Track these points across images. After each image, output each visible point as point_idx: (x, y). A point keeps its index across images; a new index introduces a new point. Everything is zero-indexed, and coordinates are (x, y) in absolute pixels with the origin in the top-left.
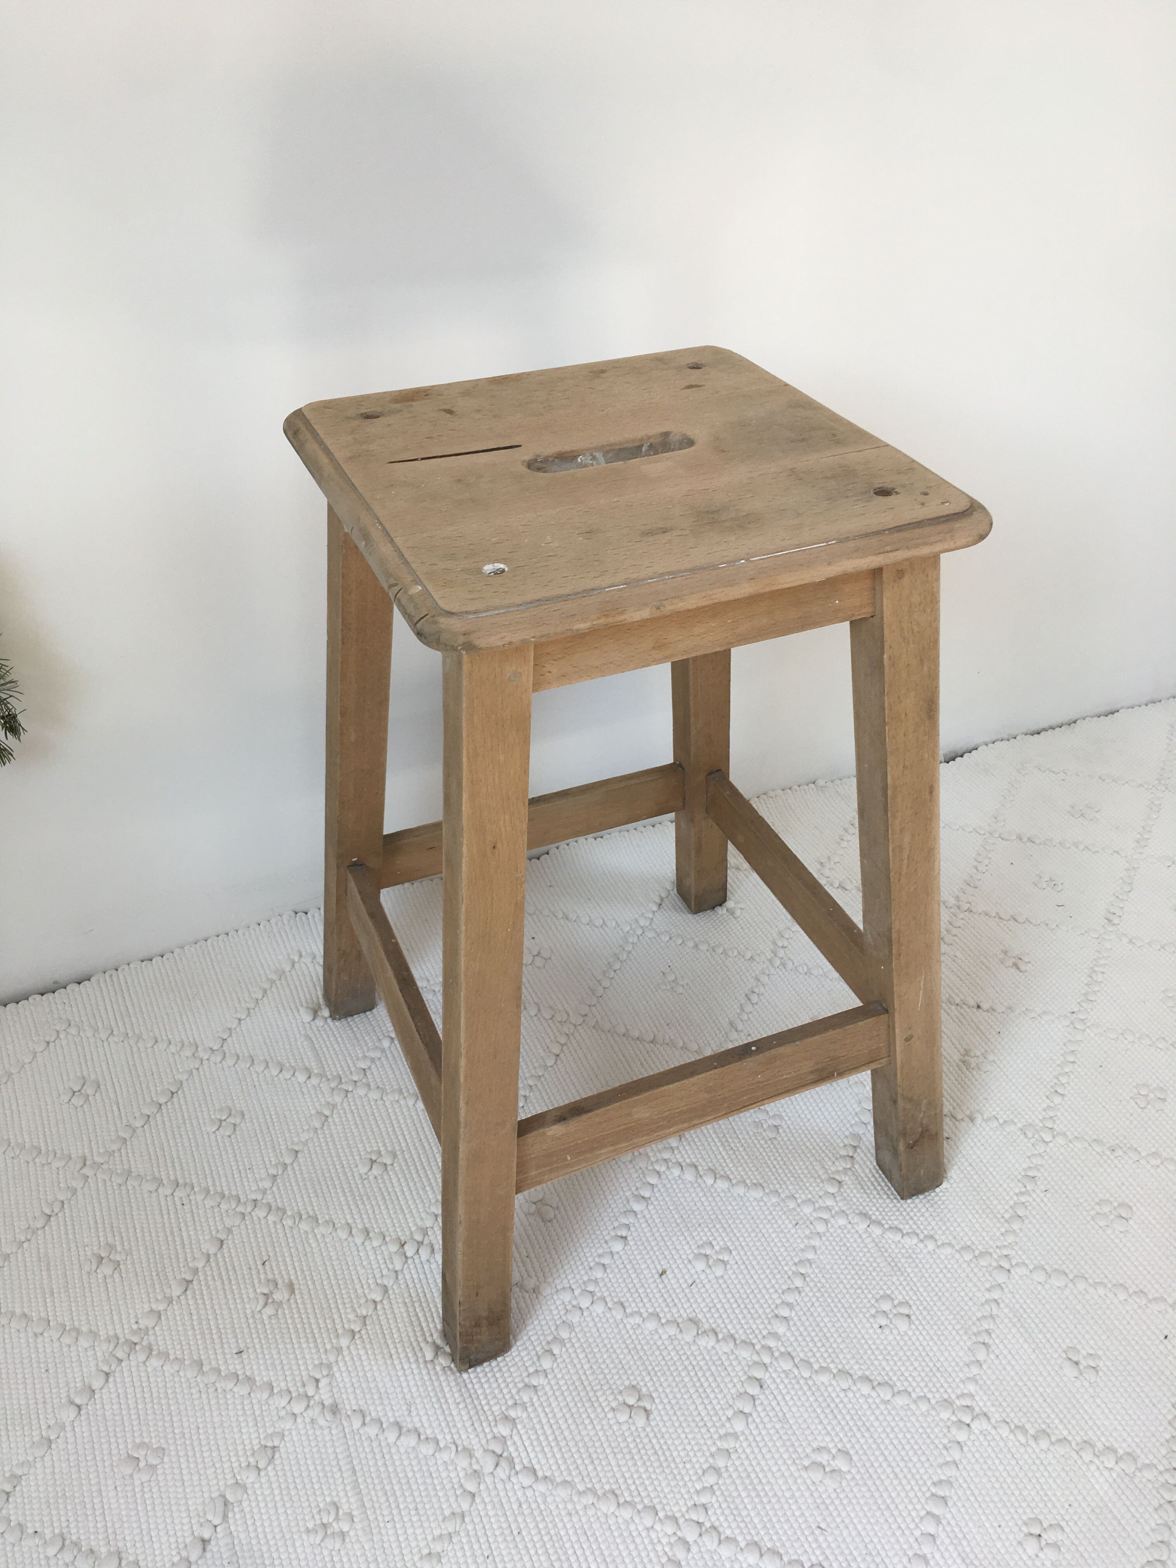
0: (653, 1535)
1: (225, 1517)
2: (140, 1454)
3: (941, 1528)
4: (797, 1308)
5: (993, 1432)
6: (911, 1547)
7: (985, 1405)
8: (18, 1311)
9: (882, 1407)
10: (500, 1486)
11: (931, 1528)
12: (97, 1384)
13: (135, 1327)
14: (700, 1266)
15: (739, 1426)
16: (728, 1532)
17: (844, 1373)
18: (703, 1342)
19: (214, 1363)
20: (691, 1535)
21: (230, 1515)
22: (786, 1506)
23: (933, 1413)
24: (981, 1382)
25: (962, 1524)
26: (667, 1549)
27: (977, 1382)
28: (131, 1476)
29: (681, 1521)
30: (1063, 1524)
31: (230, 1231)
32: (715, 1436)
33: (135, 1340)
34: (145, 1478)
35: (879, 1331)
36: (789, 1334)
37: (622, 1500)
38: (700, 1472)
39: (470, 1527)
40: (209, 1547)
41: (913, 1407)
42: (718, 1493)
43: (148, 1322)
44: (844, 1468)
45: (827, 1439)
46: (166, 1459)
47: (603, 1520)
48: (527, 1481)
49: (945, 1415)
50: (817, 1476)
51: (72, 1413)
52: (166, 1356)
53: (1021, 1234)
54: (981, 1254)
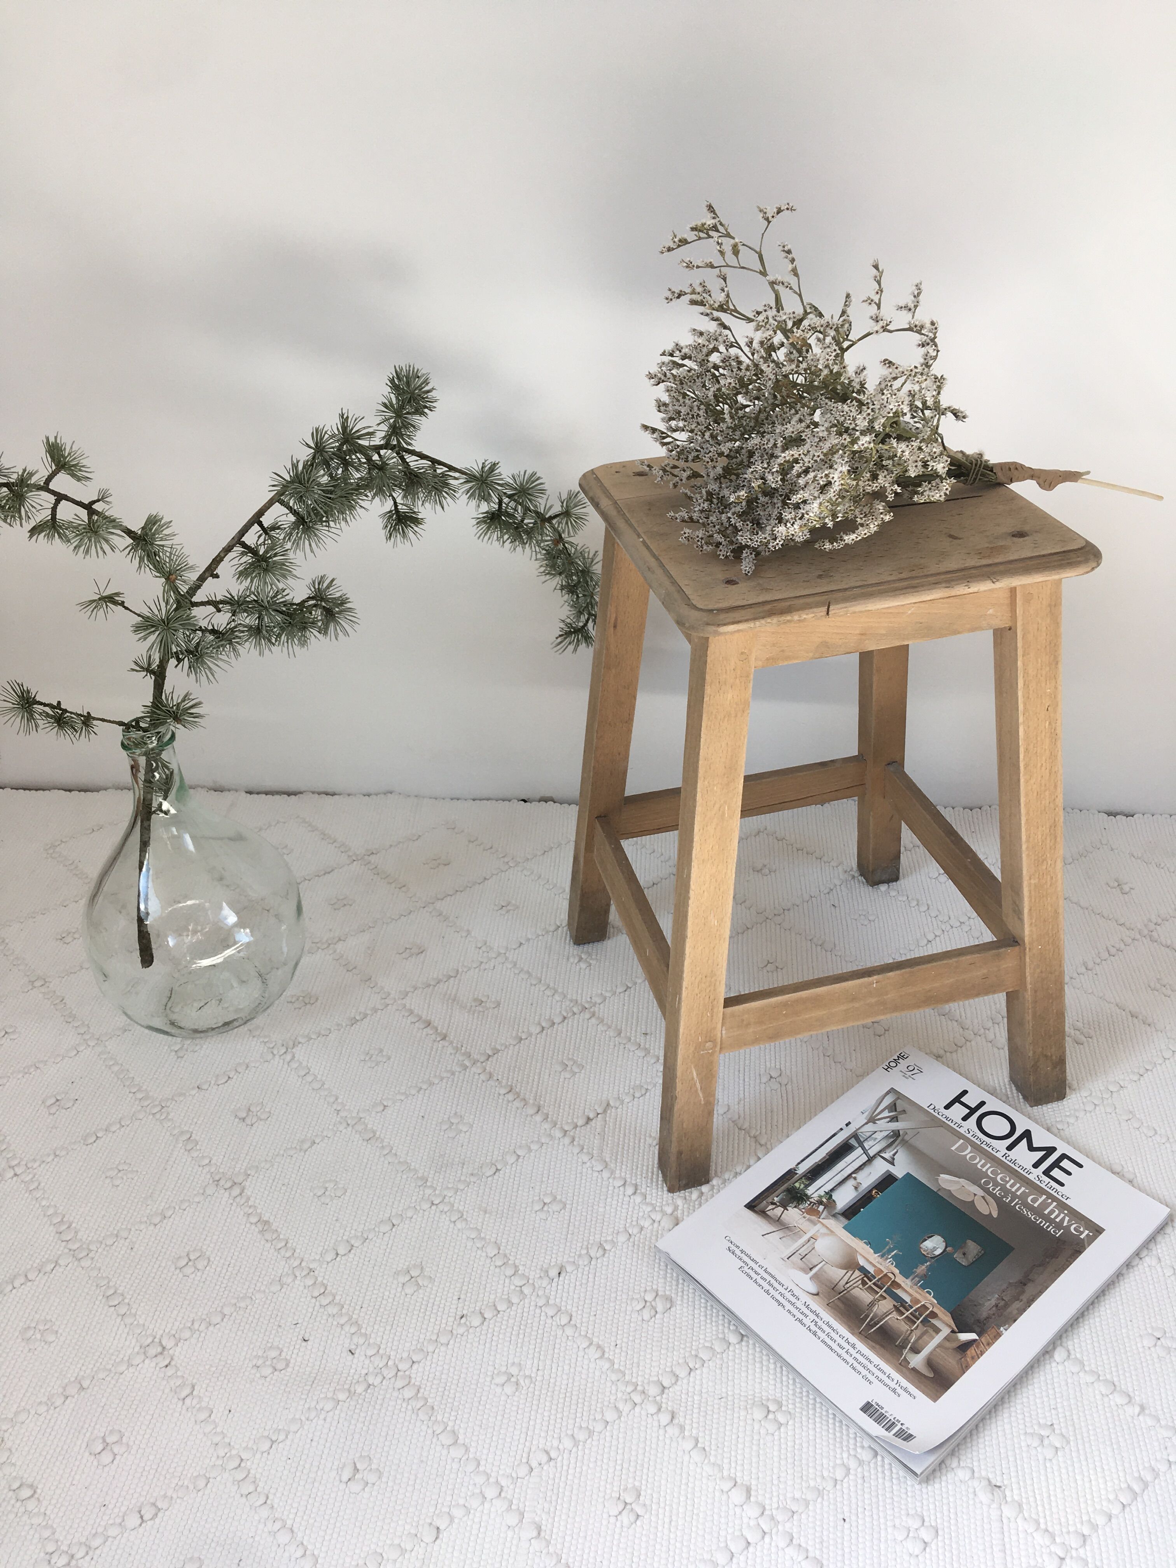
1: (605, 1111)
2: (570, 1063)
8: (525, 969)
12: (557, 1021)
13: (589, 1000)
19: (628, 1034)
21: (609, 1111)
28: (561, 1072)
33: (587, 1006)
34: (568, 1076)
40: (591, 1123)
43: (598, 1000)
46: (583, 1071)
51: (538, 1029)
52: (602, 1021)
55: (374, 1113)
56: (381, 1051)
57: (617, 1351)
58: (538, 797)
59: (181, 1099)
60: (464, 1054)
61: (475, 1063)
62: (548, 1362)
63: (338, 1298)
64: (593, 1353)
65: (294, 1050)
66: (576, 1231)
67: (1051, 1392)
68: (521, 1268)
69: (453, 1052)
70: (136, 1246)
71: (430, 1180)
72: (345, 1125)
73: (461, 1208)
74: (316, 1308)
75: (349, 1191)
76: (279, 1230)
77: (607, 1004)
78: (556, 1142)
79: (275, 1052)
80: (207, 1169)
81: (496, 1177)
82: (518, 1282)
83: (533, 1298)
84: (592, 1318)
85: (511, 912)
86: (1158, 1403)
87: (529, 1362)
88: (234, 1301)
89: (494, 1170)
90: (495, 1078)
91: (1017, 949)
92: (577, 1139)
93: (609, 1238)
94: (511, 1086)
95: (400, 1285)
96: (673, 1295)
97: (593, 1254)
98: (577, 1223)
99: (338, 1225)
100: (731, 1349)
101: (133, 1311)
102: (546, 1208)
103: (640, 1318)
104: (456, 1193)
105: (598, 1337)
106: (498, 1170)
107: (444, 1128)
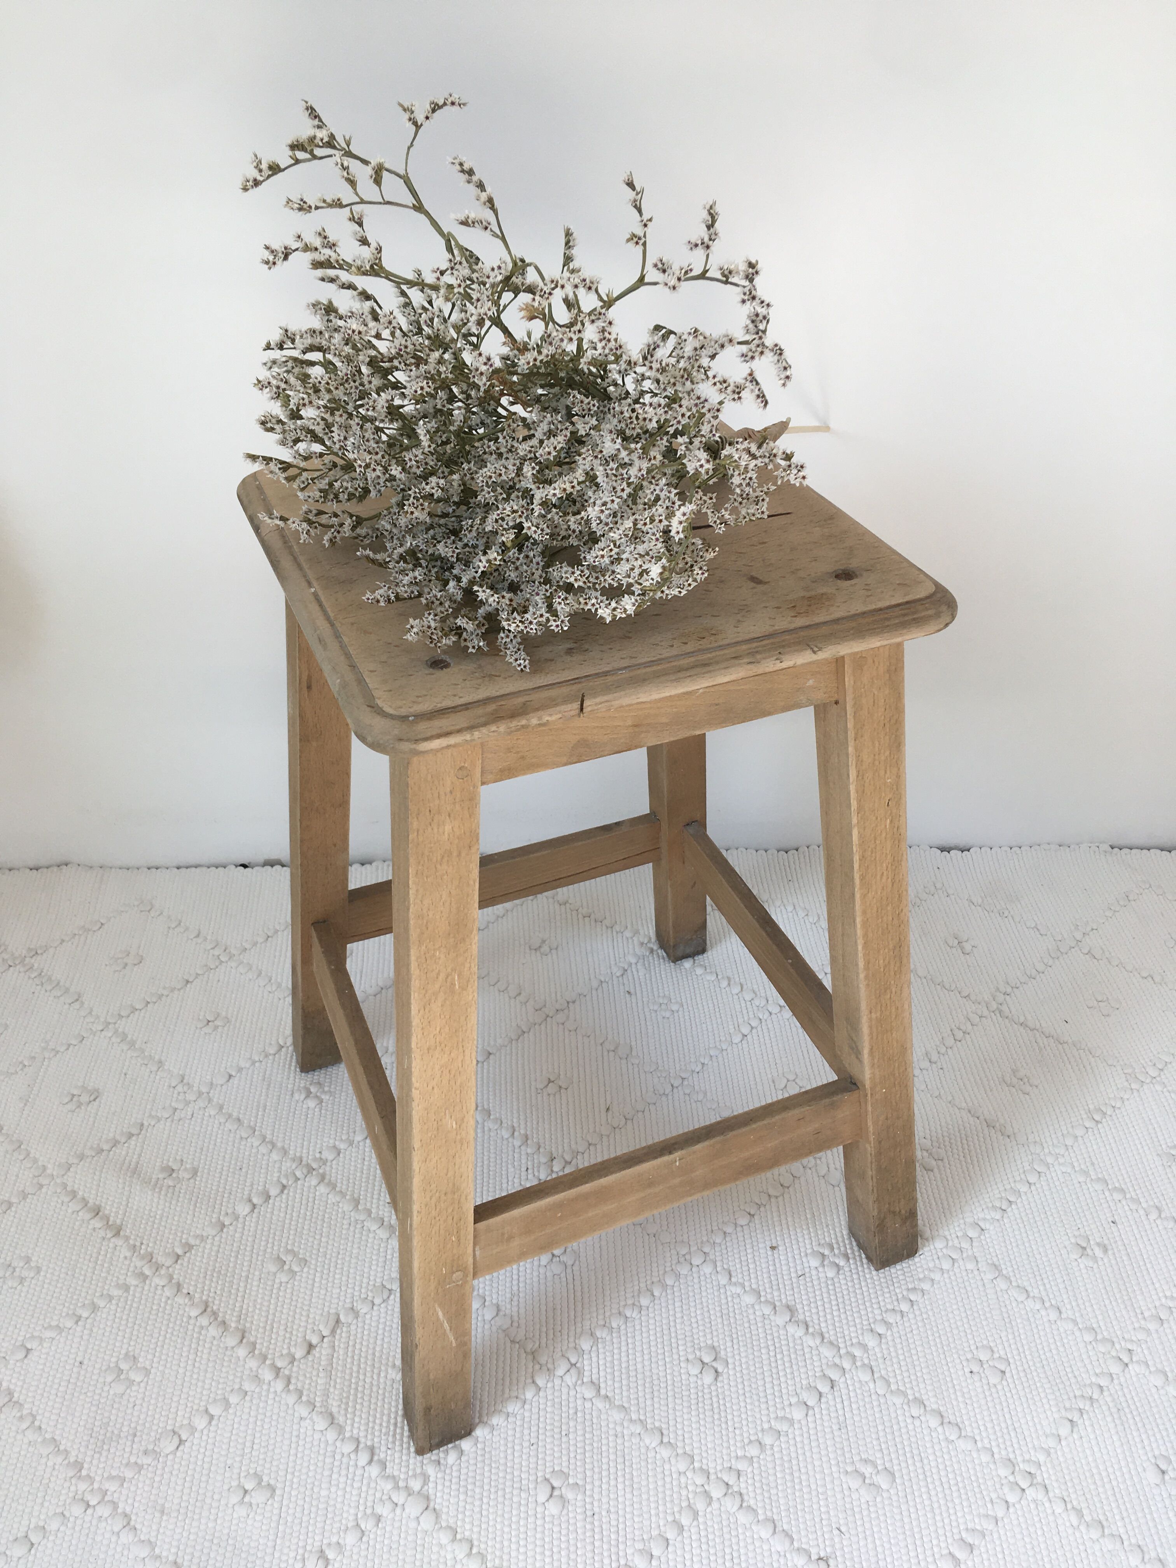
0: (683, 1480)
1: (333, 1332)
2: (288, 1258)
4: (895, 1330)
5: (1047, 1505)
7: (1049, 1478)
8: (235, 1114)
9: (944, 1444)
10: (565, 1390)
12: (273, 1192)
13: (318, 1155)
14: (814, 1262)
15: (797, 1414)
16: (752, 1502)
17: (919, 1401)
18: (791, 1329)
19: (368, 1204)
20: (716, 1492)
21: (338, 1331)
22: (815, 1500)
23: (992, 1466)
24: (1054, 1456)
26: (690, 1496)
27: (1049, 1454)
28: (275, 1274)
29: (712, 1477)
32: (772, 1416)
33: (315, 1166)
34: (284, 1279)
35: (968, 1375)
36: (877, 1350)
37: (665, 1440)
38: (746, 1441)
39: (527, 1414)
40: (314, 1352)
41: (975, 1455)
42: (756, 1465)
43: (329, 1155)
44: (884, 1487)
45: (879, 1455)
46: (306, 1270)
47: (643, 1450)
48: (589, 1393)
49: (1004, 1472)
50: (855, 1483)
51: (247, 1209)
52: (334, 1187)
53: (1155, 1336)
54: (1104, 1340)
55: (12, 1362)
56: (28, 1260)
58: (261, 859)
60: (142, 1258)
61: (157, 1269)
66: (288, 1531)
69: (128, 1254)
71: (86, 1466)
73: (128, 1510)
77: (341, 1159)
78: (265, 1387)
81: (179, 1454)
85: (220, 1029)
89: (176, 1442)
90: (185, 1291)
91: (855, 1095)
92: (293, 1381)
93: (334, 1539)
94: (207, 1302)
98: (290, 1519)
102: (246, 1499)
104: (122, 1485)
106: (181, 1442)
107: (109, 1379)
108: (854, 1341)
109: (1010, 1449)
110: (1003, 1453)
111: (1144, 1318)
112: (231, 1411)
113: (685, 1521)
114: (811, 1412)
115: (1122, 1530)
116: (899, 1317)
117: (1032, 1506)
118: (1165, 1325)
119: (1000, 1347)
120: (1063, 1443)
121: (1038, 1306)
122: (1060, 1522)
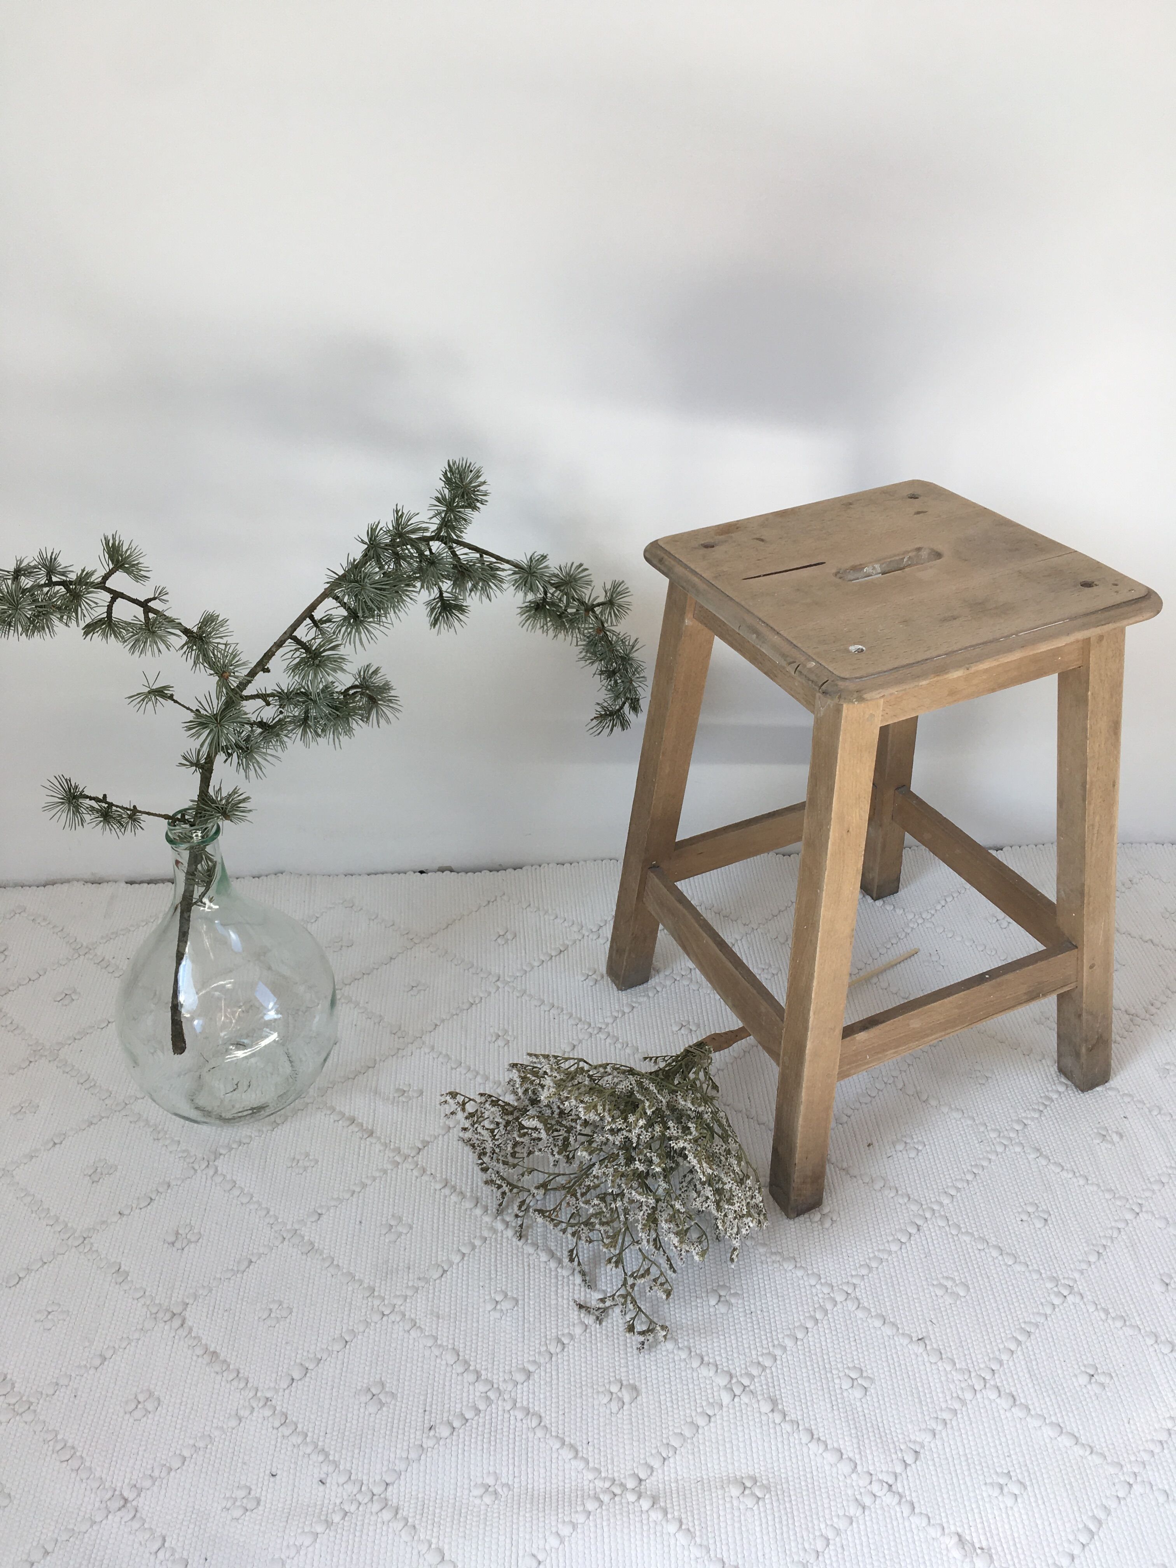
0: (814, 1290)
3: (1019, 1348)
4: (963, 1192)
5: (1083, 1306)
6: (993, 1352)
7: (1083, 1289)
8: (444, 1052)
9: (1004, 1267)
11: (1013, 1346)
14: (898, 1146)
15: (894, 1247)
16: (866, 1304)
17: (983, 1240)
18: (885, 1192)
20: (839, 1298)
22: (911, 1303)
23: (1041, 1282)
24: (1086, 1275)
25: (1037, 1351)
26: (821, 1301)
27: (1082, 1274)
29: (835, 1288)
30: (1114, 1375)
31: (580, 1042)
32: (875, 1248)
35: (1020, 1223)
36: (950, 1205)
37: (798, 1265)
38: (858, 1265)
41: (1027, 1274)
42: (866, 1281)
44: (962, 1294)
45: (956, 1274)
47: (783, 1272)
49: (1049, 1285)
50: (940, 1292)
53: (1158, 1194)
54: (1120, 1198)
55: (309, 1223)
56: (307, 1155)
57: (590, 1449)
58: (434, 867)
59: (104, 1227)
60: (394, 1150)
61: (406, 1157)
62: (523, 1468)
63: (300, 1426)
64: (566, 1454)
65: (216, 1163)
66: (531, 1327)
67: (1003, 1440)
68: (483, 1372)
69: (382, 1148)
70: (79, 1393)
71: (377, 1289)
72: (281, 1239)
73: (413, 1316)
74: (279, 1440)
75: (295, 1310)
76: (228, 1360)
78: (499, 1235)
79: (196, 1167)
80: (142, 1301)
81: (443, 1279)
82: (481, 1387)
83: (500, 1403)
84: (561, 1418)
85: (422, 992)
86: (1103, 1440)
87: (505, 1470)
88: (191, 1442)
89: (440, 1271)
90: (429, 1173)
93: (566, 1331)
94: (446, 1179)
95: (363, 1405)
96: (637, 1384)
97: (552, 1351)
98: (531, 1319)
99: (289, 1348)
100: (700, 1431)
101: (88, 1464)
102: (498, 1307)
103: (608, 1412)
104: (405, 1300)
105: (570, 1436)
106: (445, 1271)
107: (384, 1232)
108: (933, 1200)
109: (1053, 1271)
110: (1048, 1273)
111: (1150, 1183)
112: (477, 1250)
113: (819, 1316)
114: (903, 1246)
115: (1139, 1323)
116: (965, 1185)
117: (1072, 1307)
118: (1166, 1187)
119: (1043, 1203)
120: (1093, 1266)
121: (1071, 1175)
122: (1093, 1318)
